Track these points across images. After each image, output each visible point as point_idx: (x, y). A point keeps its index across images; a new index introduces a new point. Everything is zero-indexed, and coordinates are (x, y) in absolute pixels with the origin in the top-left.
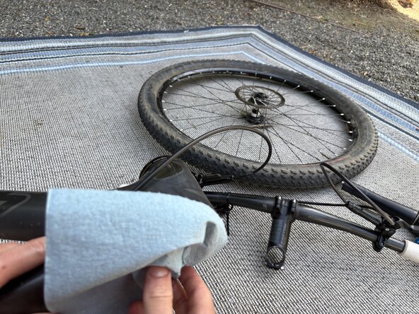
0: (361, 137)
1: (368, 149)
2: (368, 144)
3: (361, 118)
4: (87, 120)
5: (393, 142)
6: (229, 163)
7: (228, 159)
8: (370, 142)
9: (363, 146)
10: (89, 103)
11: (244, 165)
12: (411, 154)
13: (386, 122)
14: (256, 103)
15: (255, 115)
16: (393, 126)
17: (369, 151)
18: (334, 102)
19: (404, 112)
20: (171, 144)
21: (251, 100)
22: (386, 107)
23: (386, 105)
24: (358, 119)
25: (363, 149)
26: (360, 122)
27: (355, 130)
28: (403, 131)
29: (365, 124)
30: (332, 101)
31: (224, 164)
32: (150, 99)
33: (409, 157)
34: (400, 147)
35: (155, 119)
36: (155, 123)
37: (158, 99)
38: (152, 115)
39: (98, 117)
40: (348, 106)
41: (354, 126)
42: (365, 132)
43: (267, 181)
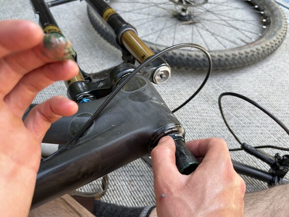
0: (274, 23)
2: (279, 29)
3: (273, 8)
8: (280, 26)
9: (275, 30)
11: (180, 54)
14: (184, 3)
15: (184, 14)
17: (280, 34)
21: (181, 1)
24: (270, 8)
25: (275, 32)
26: (272, 12)
27: (268, 19)
29: (276, 13)
41: (267, 15)
42: (276, 18)
43: (199, 64)
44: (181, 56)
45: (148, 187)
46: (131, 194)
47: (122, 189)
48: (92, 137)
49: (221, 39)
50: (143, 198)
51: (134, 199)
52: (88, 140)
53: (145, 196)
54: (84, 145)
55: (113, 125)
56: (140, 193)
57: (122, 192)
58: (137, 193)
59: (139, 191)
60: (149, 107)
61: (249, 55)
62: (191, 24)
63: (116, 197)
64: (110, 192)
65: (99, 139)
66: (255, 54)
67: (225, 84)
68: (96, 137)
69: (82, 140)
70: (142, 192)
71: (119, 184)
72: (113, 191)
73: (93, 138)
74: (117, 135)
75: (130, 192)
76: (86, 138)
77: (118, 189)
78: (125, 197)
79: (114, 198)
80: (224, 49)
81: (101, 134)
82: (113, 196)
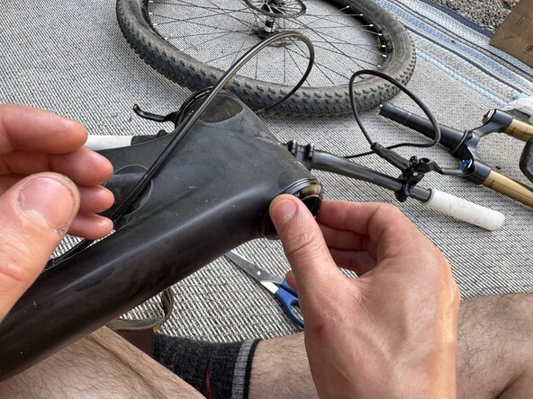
0: (397, 51)
1: (407, 64)
2: (406, 59)
3: (395, 28)
4: (50, 45)
5: (428, 57)
6: (250, 88)
7: (249, 83)
8: (408, 56)
9: (402, 61)
10: (48, 21)
11: (269, 90)
12: (448, 70)
13: (419, 34)
14: (271, 11)
15: (269, 30)
16: (426, 38)
17: (408, 67)
18: (361, 10)
19: (437, 21)
20: (172, 68)
21: (265, 8)
22: (417, 15)
23: (417, 13)
24: (392, 29)
25: (402, 64)
26: (394, 34)
27: (389, 44)
28: (437, 44)
29: (399, 36)
30: (359, 9)
31: (244, 90)
32: (133, 10)
33: (446, 74)
34: (436, 62)
35: (145, 36)
36: (147, 41)
37: (143, 10)
38: (140, 31)
39: (65, 41)
40: (377, 14)
41: (387, 39)
42: (401, 44)
43: (298, 108)
44: (270, 94)
45: (235, 301)
46: (210, 314)
47: (194, 307)
48: (151, 212)
49: (325, 70)
50: (229, 319)
51: (216, 322)
52: (145, 219)
53: (232, 317)
54: (138, 228)
55: (192, 187)
56: (224, 313)
57: (195, 312)
58: (218, 312)
59: (222, 309)
60: (257, 149)
61: (368, 96)
62: (280, 45)
63: (186, 321)
64: (176, 313)
65: (168, 214)
66: (376, 94)
67: (336, 137)
68: (159, 211)
69: (131, 219)
70: (227, 310)
71: (190, 299)
72: (180, 311)
73: (154, 214)
74: (203, 205)
75: (208, 312)
76: (139, 213)
77: (187, 308)
78: (200, 321)
79: (183, 324)
80: (331, 85)
81: (170, 205)
82: (180, 320)
